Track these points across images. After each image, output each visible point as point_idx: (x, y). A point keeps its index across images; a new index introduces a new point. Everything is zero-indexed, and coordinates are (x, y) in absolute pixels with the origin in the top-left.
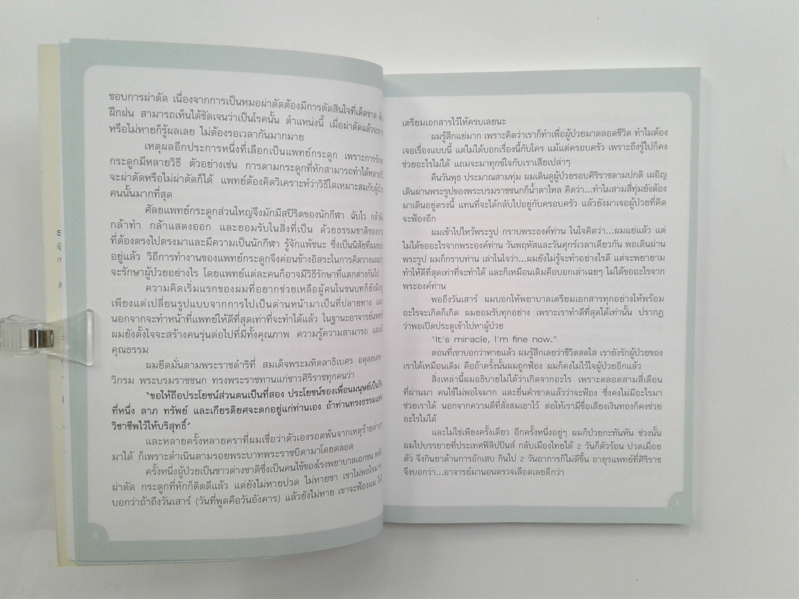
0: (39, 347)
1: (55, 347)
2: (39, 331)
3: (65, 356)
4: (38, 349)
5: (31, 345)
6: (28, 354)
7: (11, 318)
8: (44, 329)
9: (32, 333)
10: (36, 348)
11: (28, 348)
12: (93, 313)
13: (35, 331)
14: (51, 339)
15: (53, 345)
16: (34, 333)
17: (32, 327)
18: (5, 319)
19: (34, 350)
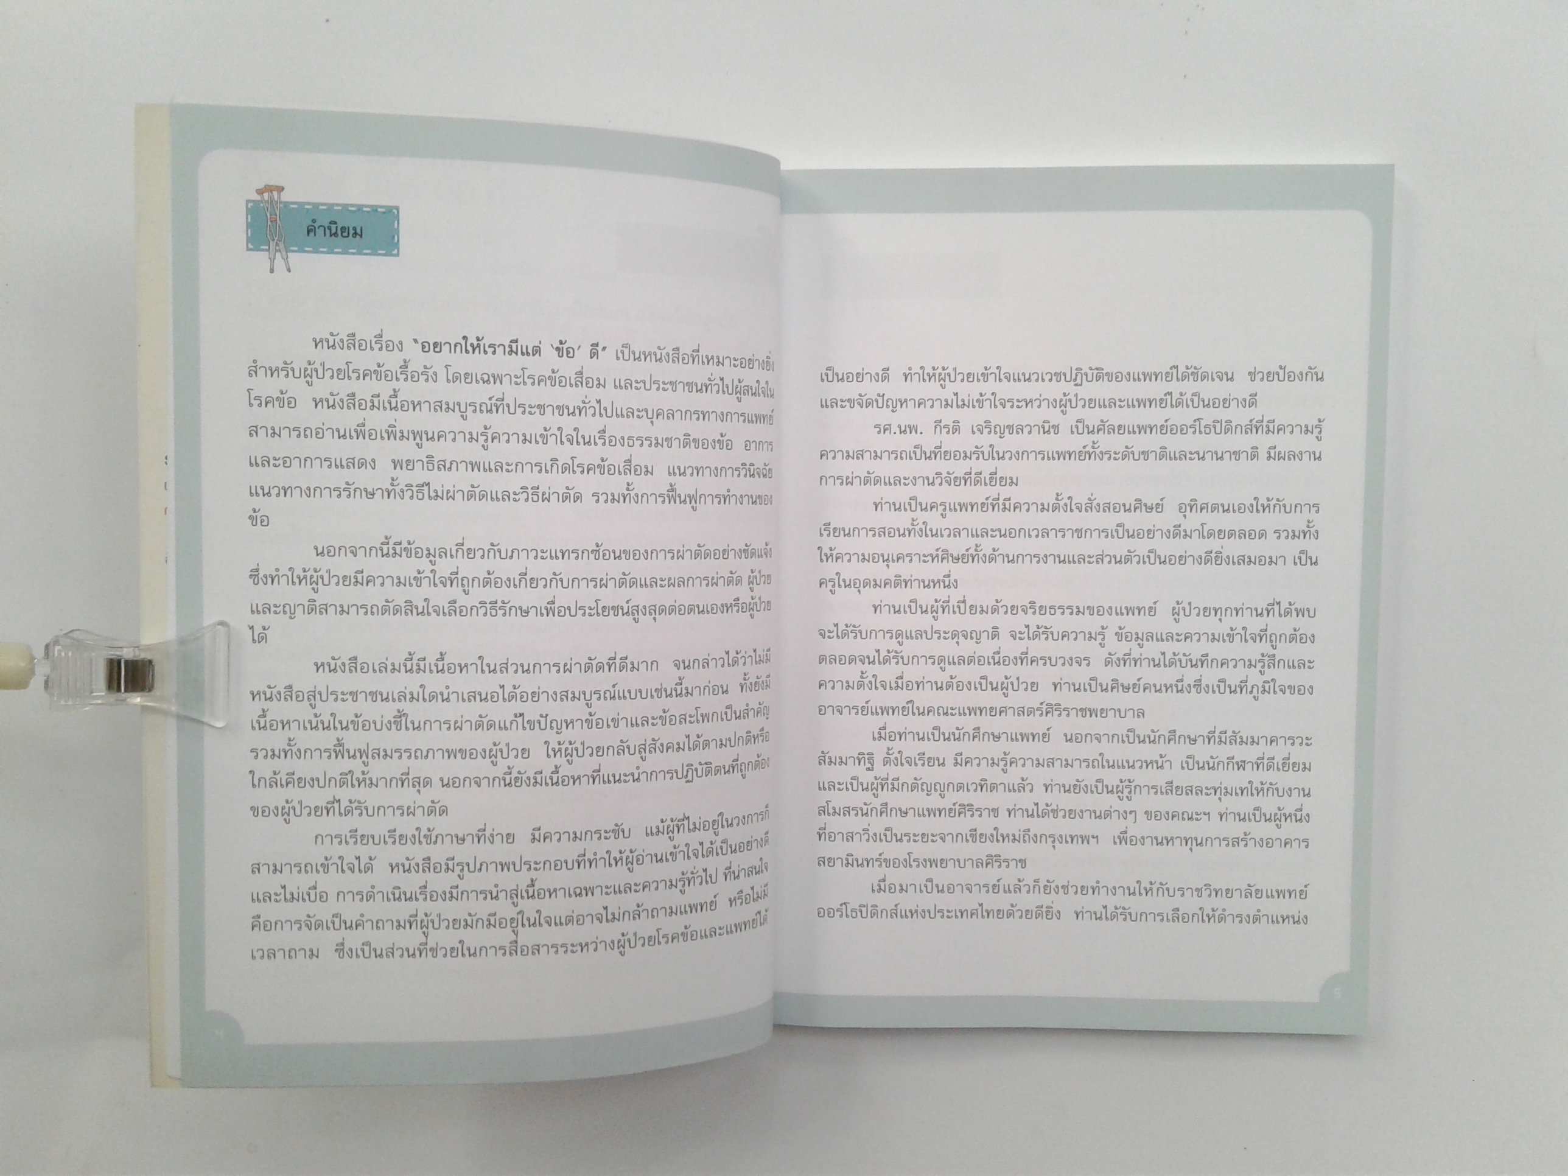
0: (126, 691)
1: (156, 692)
2: (126, 662)
3: (172, 708)
4: (123, 695)
5: (110, 687)
6: (102, 704)
7: (71, 635)
8: (137, 657)
9: (114, 665)
10: (119, 694)
11: (103, 694)
12: (229, 630)
13: (119, 662)
14: (149, 679)
15: (153, 686)
16: (116, 664)
17: (114, 654)
18: (60, 638)
19: (113, 697)
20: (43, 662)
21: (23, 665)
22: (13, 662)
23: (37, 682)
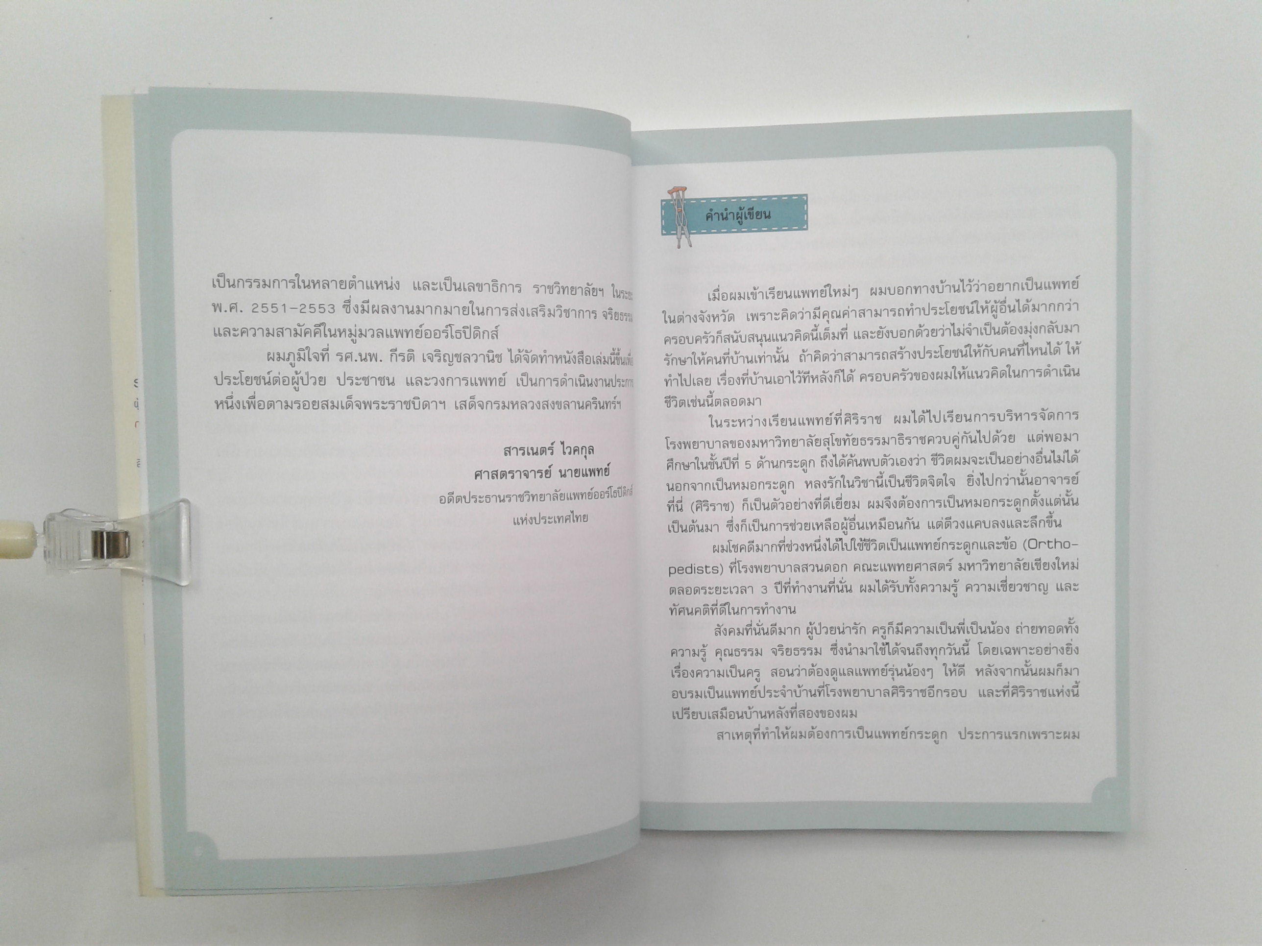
0: (108, 557)
1: (132, 557)
2: (108, 533)
3: (146, 571)
4: (106, 561)
5: (95, 555)
6: (90, 568)
7: (65, 513)
8: (114, 529)
9: (98, 536)
10: (103, 560)
11: (91, 560)
12: (190, 506)
13: (102, 533)
14: (126, 547)
15: (129, 554)
16: (99, 536)
17: (97, 527)
18: (56, 515)
19: (100, 562)
20: (43, 536)
21: (26, 538)
22: (18, 537)
23: (39, 552)
